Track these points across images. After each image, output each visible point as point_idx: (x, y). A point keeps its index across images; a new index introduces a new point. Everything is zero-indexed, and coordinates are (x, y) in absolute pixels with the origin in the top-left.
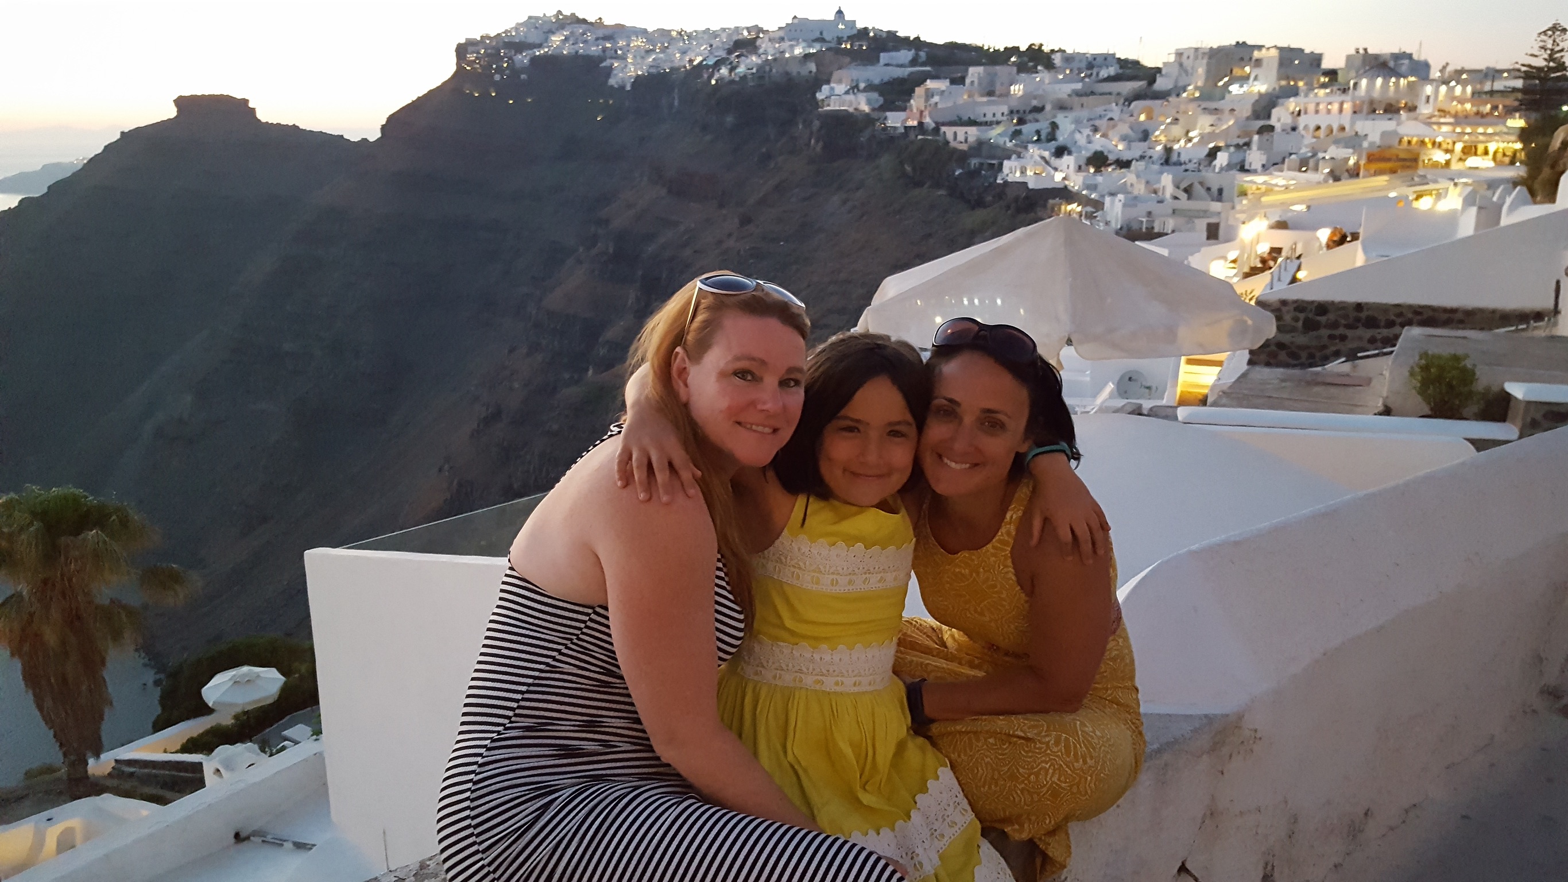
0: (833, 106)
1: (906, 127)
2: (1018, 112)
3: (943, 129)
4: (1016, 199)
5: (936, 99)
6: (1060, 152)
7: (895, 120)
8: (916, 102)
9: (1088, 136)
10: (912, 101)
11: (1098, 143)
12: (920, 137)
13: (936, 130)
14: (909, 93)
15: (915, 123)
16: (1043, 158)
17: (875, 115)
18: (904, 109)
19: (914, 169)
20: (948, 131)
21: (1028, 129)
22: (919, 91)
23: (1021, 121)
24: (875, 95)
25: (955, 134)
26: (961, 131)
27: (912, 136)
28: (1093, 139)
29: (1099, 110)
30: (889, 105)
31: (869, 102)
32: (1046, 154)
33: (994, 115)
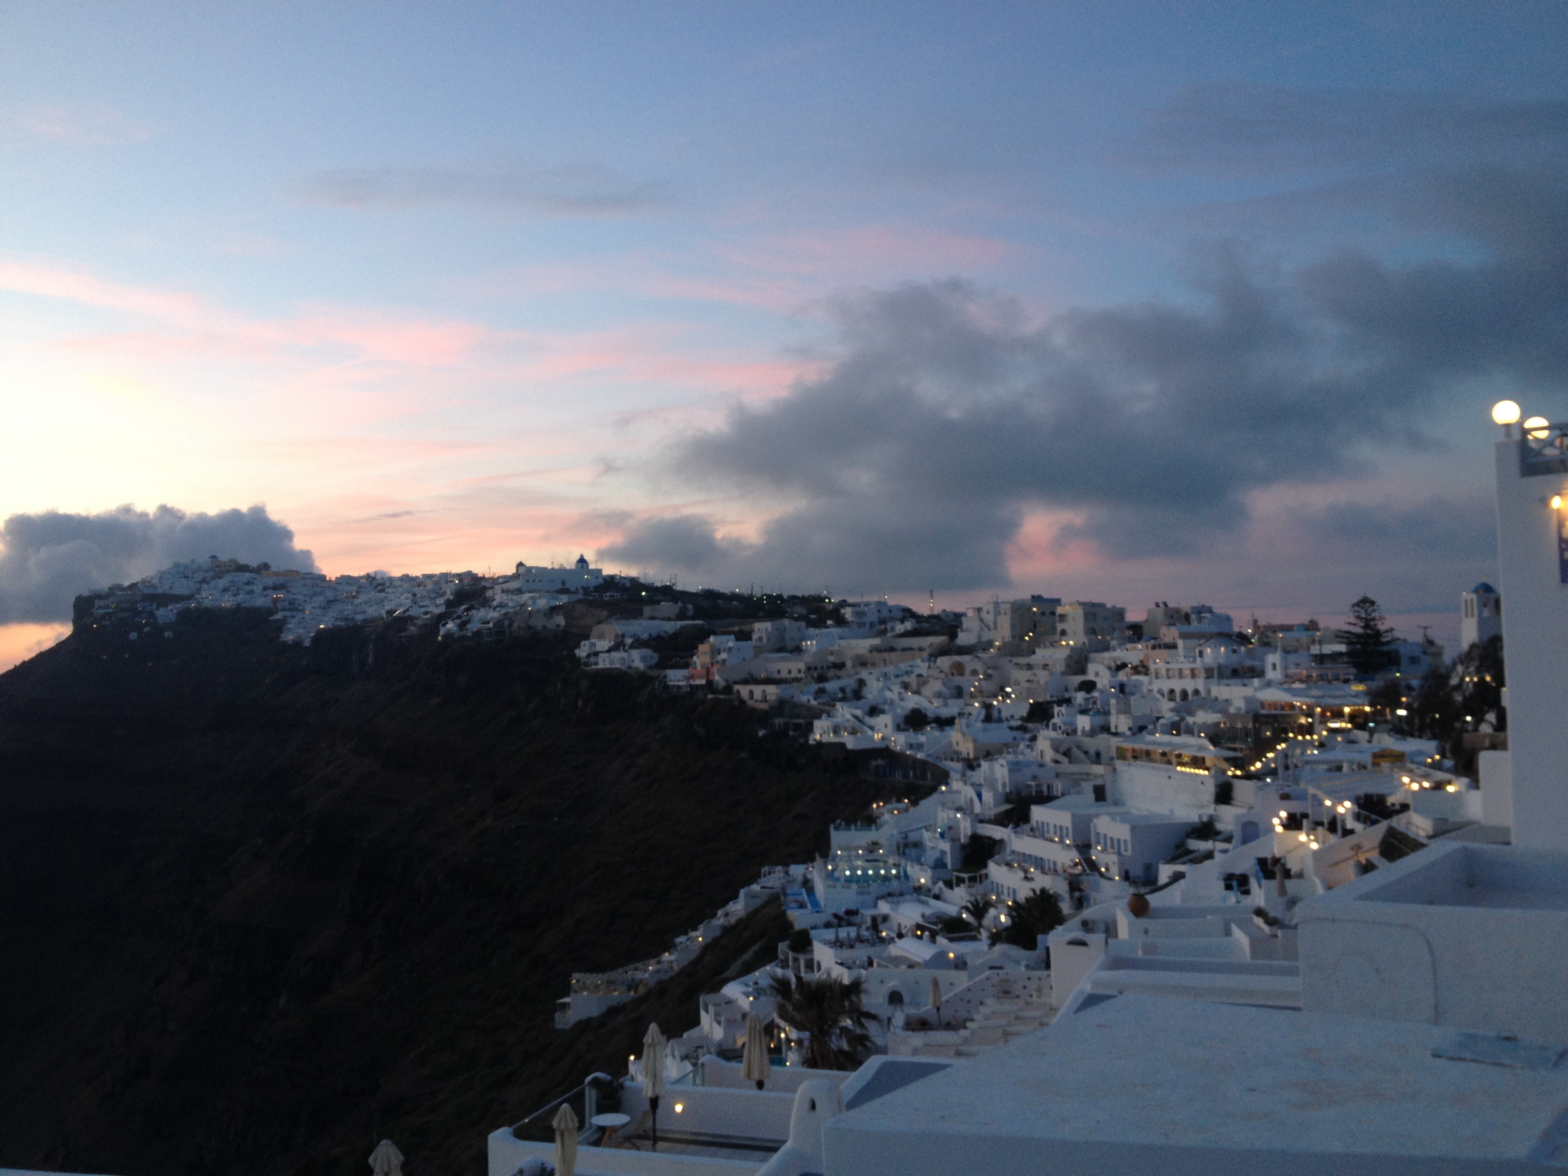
0: (603, 663)
1: (692, 686)
2: (816, 668)
3: (737, 687)
4: (836, 761)
5: (724, 656)
6: (874, 711)
7: (676, 677)
8: (701, 658)
9: (900, 693)
10: (695, 658)
11: (912, 701)
12: (710, 696)
13: (728, 689)
14: (691, 649)
15: (703, 682)
16: (856, 717)
17: (654, 673)
18: (686, 666)
19: (707, 730)
20: (744, 691)
21: (831, 686)
22: (703, 648)
23: (822, 679)
24: (648, 652)
25: (751, 693)
26: (758, 690)
27: (700, 694)
28: (904, 695)
29: (904, 666)
30: (668, 662)
31: (643, 659)
32: (858, 712)
33: (790, 672)
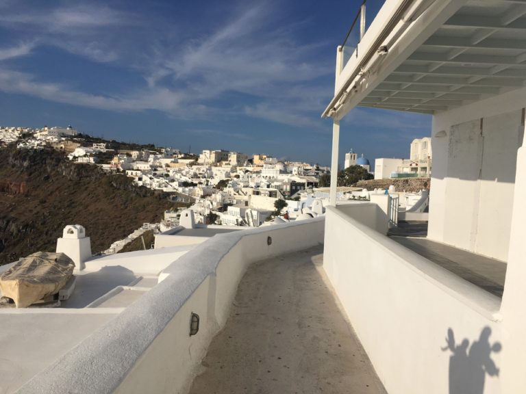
0: (80, 161)
1: (111, 170)
2: (153, 167)
3: (127, 171)
4: (159, 195)
5: (123, 161)
6: (173, 181)
8: (115, 160)
9: (180, 176)
10: (112, 161)
11: (184, 179)
12: (117, 174)
13: (124, 171)
14: (111, 158)
15: (115, 169)
17: (98, 165)
18: (109, 163)
19: (117, 184)
20: (129, 172)
21: (158, 172)
23: (156, 170)
24: (95, 158)
25: (132, 173)
26: (134, 172)
27: (114, 173)
28: (182, 177)
30: (103, 162)
31: (94, 160)
32: (167, 181)
33: (144, 168)
